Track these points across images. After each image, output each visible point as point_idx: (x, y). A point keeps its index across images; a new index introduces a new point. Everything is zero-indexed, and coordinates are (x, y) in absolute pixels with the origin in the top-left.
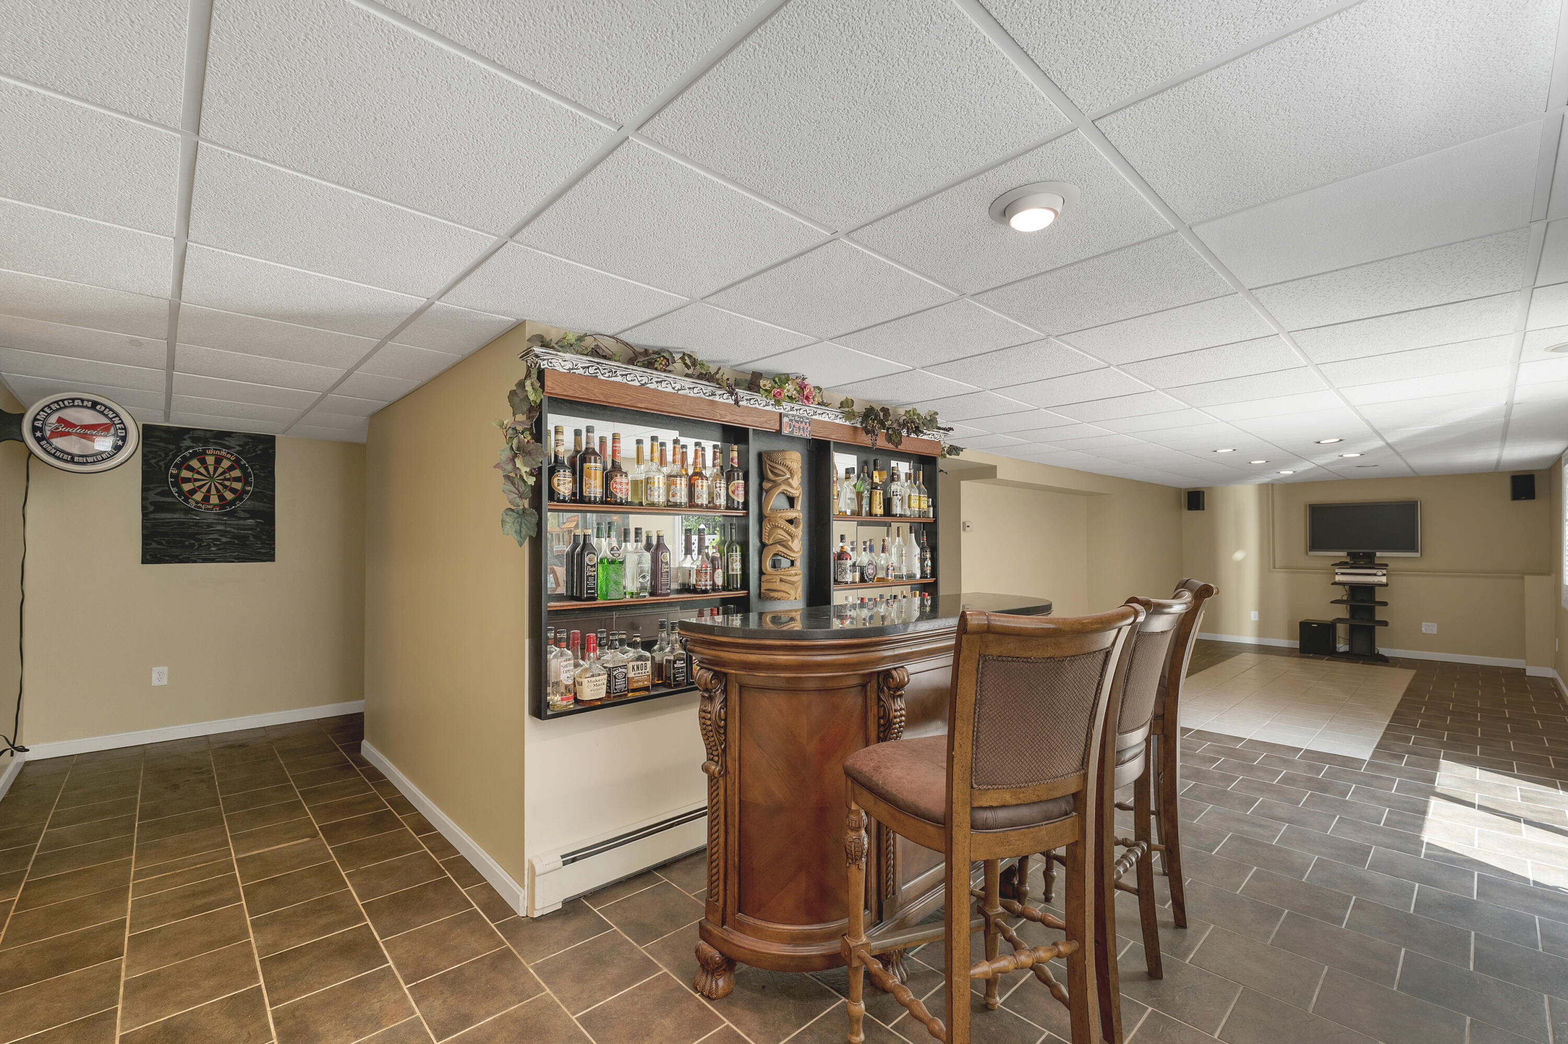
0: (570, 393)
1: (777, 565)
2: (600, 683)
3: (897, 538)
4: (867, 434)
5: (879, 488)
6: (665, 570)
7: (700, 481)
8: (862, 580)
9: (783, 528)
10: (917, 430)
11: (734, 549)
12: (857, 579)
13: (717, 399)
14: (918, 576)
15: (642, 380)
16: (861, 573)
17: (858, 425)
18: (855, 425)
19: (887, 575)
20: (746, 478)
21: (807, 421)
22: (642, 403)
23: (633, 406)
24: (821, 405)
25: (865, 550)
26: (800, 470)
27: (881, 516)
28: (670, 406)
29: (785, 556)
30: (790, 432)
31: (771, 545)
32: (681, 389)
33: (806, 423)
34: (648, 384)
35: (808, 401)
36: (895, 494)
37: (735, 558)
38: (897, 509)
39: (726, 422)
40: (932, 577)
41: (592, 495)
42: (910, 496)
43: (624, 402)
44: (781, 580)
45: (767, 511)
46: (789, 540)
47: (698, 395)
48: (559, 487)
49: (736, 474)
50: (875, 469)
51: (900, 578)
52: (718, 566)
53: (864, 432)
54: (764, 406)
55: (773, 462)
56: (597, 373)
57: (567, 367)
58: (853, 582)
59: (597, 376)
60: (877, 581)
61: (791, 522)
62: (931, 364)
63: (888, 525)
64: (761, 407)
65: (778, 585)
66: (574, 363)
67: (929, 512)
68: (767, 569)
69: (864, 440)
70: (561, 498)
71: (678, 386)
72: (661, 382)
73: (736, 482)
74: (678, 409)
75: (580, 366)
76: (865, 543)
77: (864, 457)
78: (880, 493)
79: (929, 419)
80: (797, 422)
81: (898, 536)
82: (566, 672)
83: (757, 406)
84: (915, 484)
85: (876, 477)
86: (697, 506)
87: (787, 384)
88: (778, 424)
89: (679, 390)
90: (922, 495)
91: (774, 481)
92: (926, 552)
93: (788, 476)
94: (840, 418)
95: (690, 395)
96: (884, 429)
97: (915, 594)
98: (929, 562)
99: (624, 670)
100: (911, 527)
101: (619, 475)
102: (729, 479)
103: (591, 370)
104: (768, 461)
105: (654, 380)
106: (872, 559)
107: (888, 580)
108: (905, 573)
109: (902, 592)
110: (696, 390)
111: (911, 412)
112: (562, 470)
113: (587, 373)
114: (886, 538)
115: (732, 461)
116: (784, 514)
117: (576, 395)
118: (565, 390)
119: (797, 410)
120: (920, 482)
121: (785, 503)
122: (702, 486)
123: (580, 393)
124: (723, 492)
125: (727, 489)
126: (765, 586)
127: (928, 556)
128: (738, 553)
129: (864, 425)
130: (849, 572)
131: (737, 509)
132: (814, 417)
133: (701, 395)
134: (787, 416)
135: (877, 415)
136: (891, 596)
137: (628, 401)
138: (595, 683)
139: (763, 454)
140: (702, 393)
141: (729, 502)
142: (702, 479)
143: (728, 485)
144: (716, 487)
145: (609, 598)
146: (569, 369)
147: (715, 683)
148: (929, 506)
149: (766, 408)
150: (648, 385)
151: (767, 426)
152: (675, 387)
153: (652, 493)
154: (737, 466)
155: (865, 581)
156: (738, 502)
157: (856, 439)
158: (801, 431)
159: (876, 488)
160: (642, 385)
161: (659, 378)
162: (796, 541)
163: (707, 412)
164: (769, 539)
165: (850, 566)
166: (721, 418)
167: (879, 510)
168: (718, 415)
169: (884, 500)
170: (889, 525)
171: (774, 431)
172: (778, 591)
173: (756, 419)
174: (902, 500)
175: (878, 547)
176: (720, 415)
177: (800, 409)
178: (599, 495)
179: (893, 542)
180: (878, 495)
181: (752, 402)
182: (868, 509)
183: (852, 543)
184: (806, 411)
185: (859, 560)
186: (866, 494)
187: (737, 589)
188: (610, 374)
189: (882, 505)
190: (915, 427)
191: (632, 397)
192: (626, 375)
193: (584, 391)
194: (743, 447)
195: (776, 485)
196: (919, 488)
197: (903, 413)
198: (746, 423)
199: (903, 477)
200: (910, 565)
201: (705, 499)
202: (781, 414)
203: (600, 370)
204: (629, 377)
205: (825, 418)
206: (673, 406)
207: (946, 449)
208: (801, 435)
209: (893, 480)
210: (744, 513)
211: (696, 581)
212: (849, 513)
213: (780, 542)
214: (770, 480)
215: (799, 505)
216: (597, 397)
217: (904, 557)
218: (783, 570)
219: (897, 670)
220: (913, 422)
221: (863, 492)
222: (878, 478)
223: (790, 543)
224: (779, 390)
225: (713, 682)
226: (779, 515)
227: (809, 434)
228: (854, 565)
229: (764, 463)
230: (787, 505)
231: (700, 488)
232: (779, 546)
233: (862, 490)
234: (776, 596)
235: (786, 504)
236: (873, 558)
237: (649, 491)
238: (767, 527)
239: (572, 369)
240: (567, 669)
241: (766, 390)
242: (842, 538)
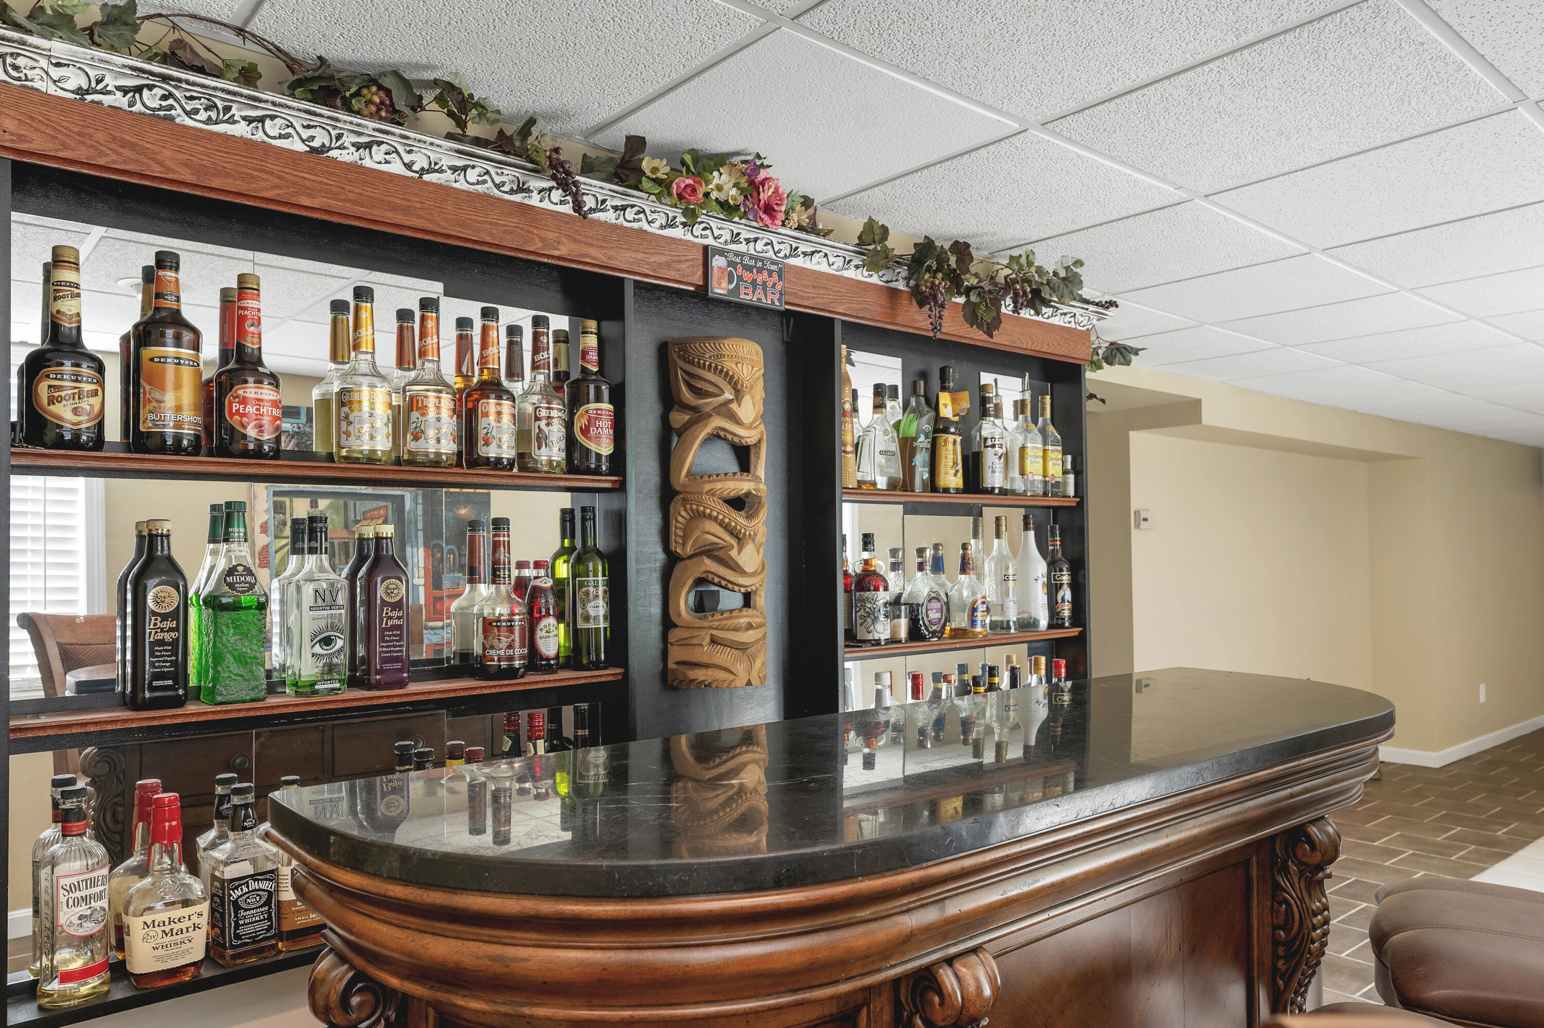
0: (81, 154)
1: (707, 603)
2: (183, 925)
3: (996, 541)
4: (921, 304)
5: (952, 430)
6: (390, 623)
7: (492, 402)
8: (915, 634)
9: (716, 519)
10: (1036, 300)
11: (591, 568)
12: (903, 634)
13: (534, 200)
14: (1044, 623)
15: (312, 138)
16: (911, 619)
17: (901, 286)
18: (893, 285)
19: (973, 623)
20: (618, 397)
21: (774, 267)
22: (310, 196)
23: (286, 204)
24: (808, 232)
25: (921, 567)
26: (761, 383)
27: (958, 491)
28: (395, 209)
29: (724, 583)
30: (729, 291)
31: (691, 557)
32: (430, 171)
33: (770, 273)
34: (330, 149)
35: (773, 218)
36: (989, 443)
37: (591, 589)
38: (994, 478)
39: (559, 258)
40: (1073, 625)
41: (169, 430)
42: (1023, 449)
43: (255, 190)
44: (714, 641)
45: (681, 477)
46: (732, 547)
47: (479, 188)
48: (52, 408)
49: (592, 387)
50: (944, 389)
51: (1002, 628)
52: (548, 610)
53: (914, 303)
54: (662, 227)
55: (692, 363)
56: (171, 107)
57: (71, 85)
58: (894, 641)
59: (171, 119)
60: (951, 637)
61: (738, 503)
62: (1065, 110)
63: (975, 511)
64: (653, 229)
65: (705, 652)
66: (92, 73)
67: (1065, 483)
68: (679, 615)
69: (916, 321)
70: (68, 437)
71: (421, 162)
72: (368, 146)
73: (593, 406)
74: (419, 217)
75: (111, 82)
76: (921, 552)
77: (919, 363)
78: (955, 441)
79: (1062, 274)
80: (749, 269)
81: (998, 535)
82: (77, 902)
83: (646, 227)
84: (1035, 422)
85: (946, 405)
86: (486, 462)
87: (715, 174)
88: (700, 272)
89: (422, 171)
90: (1050, 447)
91: (695, 409)
92: (1061, 570)
93: (728, 395)
94: (857, 267)
95: (456, 185)
96: (960, 294)
97: (1037, 661)
98: (1066, 593)
99: (264, 885)
100: (1026, 518)
101: (251, 379)
102: (575, 402)
103: (151, 99)
104: (680, 363)
105: (348, 139)
106: (936, 588)
107: (975, 635)
108: (1013, 617)
109: (1009, 660)
110: (472, 175)
111: (1023, 261)
112: (68, 363)
113: (138, 107)
114: (973, 541)
115: (584, 358)
116: (719, 485)
117: (102, 161)
118: (66, 147)
119: (748, 241)
120: (1045, 420)
121: (725, 460)
122: (499, 414)
123: (114, 157)
124: (556, 432)
125: (569, 425)
126: (676, 654)
127: (1066, 578)
128: (600, 578)
129: (912, 283)
130: (882, 618)
131: (597, 472)
132: (792, 261)
133: (488, 188)
134: (722, 252)
135: (941, 259)
136: (984, 666)
137: (267, 189)
138: (167, 929)
139: (670, 346)
140: (490, 184)
141: (577, 455)
142: (499, 398)
143: (572, 415)
144: (537, 419)
145: (219, 699)
146: (79, 91)
147: (361, 1005)
148: (1065, 472)
149: (668, 232)
150: (334, 153)
151: (671, 274)
152: (413, 163)
153: (351, 428)
154: (595, 369)
155: (922, 638)
156: (599, 456)
157: (894, 316)
158: (759, 290)
159: (946, 431)
160: (313, 150)
161: (360, 134)
162: (749, 548)
163: (505, 232)
164: (684, 545)
165: (885, 604)
166: (545, 246)
167: (952, 478)
168: (537, 240)
169: (965, 458)
170: (976, 513)
171: (692, 289)
172: (706, 666)
173: (640, 256)
174: (1006, 457)
175: (952, 560)
176: (543, 239)
177: (756, 240)
178: (187, 431)
179: (987, 550)
180: (950, 446)
181: (630, 214)
182: (926, 476)
183: (894, 552)
184: (771, 244)
185: (908, 589)
186: (923, 442)
187: (596, 665)
188: (213, 115)
189: (960, 467)
190: (1033, 291)
191: (280, 178)
192: (261, 120)
193: (127, 153)
194: (610, 327)
195: (699, 416)
196: (1043, 432)
197: (1005, 262)
198: (613, 263)
199: (1008, 410)
200: (1024, 600)
201: (505, 447)
202: (706, 248)
203: (176, 100)
204: (272, 128)
205: (818, 265)
206: (407, 211)
207: (1101, 352)
208: (759, 300)
209: (984, 413)
210: (614, 482)
211: (484, 648)
212: (882, 483)
213: (713, 552)
214: (685, 407)
215: (762, 466)
216: (169, 170)
217: (1011, 584)
218: (718, 616)
219: (957, 965)
220: (1028, 281)
221: (915, 439)
222: (950, 407)
223: (734, 553)
224: (689, 181)
225: (355, 1000)
226: (707, 487)
227: (779, 300)
228: (896, 602)
229: (671, 366)
230: (734, 467)
231: (492, 418)
232: (707, 561)
233: (912, 432)
234: (701, 679)
235: (729, 463)
236: (942, 585)
237: (344, 424)
238: (681, 516)
239: (87, 92)
240: (78, 894)
241: (657, 181)
242: (867, 541)
